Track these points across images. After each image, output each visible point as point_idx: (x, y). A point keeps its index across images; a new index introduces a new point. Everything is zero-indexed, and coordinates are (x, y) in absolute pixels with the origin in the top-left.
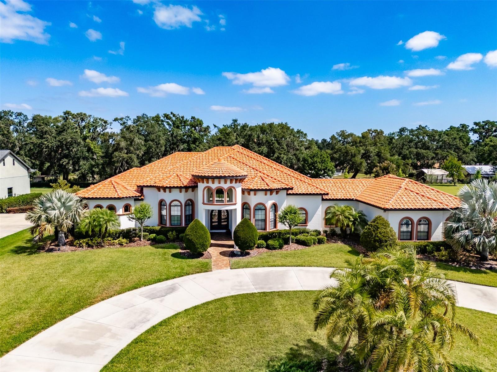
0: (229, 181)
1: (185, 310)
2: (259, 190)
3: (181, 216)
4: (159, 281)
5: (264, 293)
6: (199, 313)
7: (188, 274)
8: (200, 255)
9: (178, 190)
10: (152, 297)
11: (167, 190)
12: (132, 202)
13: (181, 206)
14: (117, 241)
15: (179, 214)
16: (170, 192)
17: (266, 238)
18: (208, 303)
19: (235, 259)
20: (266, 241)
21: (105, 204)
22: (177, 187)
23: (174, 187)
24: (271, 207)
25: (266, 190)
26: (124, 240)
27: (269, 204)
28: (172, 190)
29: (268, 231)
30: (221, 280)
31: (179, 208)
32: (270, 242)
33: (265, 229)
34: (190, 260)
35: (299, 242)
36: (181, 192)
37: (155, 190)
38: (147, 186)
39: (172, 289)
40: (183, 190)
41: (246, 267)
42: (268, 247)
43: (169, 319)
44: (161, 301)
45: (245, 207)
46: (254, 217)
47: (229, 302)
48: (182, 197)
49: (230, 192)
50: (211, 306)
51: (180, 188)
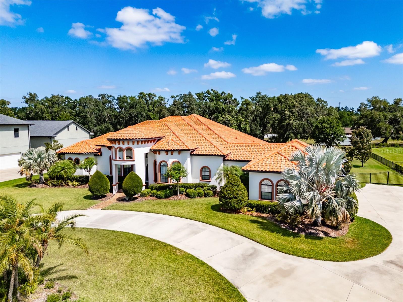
2: (162, 150)
14: (72, 183)
20: (158, 191)
24: (173, 164)
25: (167, 151)
26: (77, 183)
27: (170, 162)
33: (168, 182)
42: (157, 196)
46: (160, 172)
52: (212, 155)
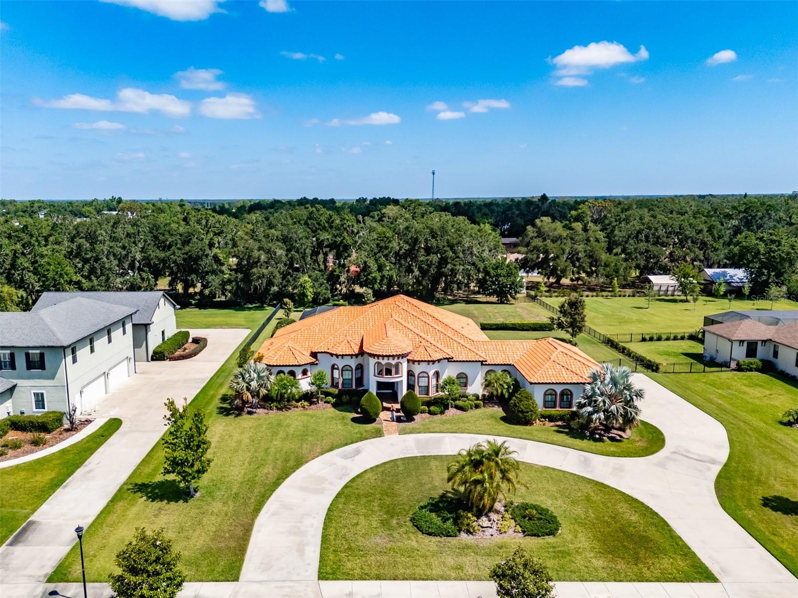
0: (396, 358)
1: (371, 468)
2: (422, 361)
3: (352, 379)
4: (346, 444)
5: (424, 456)
6: (381, 469)
7: (367, 439)
8: (373, 421)
9: (350, 357)
10: (345, 457)
11: (340, 357)
12: (308, 368)
13: (352, 370)
14: (299, 404)
15: (350, 377)
16: (342, 358)
17: (429, 404)
18: (385, 463)
19: (402, 425)
20: (429, 407)
21: (286, 370)
22: (349, 355)
23: (346, 355)
24: (434, 374)
25: (429, 361)
26: (306, 403)
27: (431, 373)
28: (344, 357)
29: (430, 396)
30: (392, 445)
31: (350, 372)
32: (432, 408)
33: (428, 394)
34: (366, 425)
35: (458, 407)
36: (352, 358)
37: (329, 355)
38: (322, 352)
39: (358, 452)
40: (354, 357)
41: (411, 433)
42: (430, 413)
43: (361, 473)
44: (353, 461)
45: (410, 374)
46: (418, 383)
47: (400, 463)
48: (353, 363)
49: (397, 366)
50: (387, 466)
51: (352, 356)
52: (470, 361)
